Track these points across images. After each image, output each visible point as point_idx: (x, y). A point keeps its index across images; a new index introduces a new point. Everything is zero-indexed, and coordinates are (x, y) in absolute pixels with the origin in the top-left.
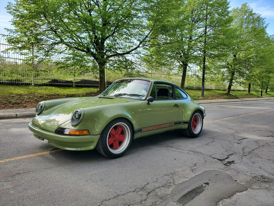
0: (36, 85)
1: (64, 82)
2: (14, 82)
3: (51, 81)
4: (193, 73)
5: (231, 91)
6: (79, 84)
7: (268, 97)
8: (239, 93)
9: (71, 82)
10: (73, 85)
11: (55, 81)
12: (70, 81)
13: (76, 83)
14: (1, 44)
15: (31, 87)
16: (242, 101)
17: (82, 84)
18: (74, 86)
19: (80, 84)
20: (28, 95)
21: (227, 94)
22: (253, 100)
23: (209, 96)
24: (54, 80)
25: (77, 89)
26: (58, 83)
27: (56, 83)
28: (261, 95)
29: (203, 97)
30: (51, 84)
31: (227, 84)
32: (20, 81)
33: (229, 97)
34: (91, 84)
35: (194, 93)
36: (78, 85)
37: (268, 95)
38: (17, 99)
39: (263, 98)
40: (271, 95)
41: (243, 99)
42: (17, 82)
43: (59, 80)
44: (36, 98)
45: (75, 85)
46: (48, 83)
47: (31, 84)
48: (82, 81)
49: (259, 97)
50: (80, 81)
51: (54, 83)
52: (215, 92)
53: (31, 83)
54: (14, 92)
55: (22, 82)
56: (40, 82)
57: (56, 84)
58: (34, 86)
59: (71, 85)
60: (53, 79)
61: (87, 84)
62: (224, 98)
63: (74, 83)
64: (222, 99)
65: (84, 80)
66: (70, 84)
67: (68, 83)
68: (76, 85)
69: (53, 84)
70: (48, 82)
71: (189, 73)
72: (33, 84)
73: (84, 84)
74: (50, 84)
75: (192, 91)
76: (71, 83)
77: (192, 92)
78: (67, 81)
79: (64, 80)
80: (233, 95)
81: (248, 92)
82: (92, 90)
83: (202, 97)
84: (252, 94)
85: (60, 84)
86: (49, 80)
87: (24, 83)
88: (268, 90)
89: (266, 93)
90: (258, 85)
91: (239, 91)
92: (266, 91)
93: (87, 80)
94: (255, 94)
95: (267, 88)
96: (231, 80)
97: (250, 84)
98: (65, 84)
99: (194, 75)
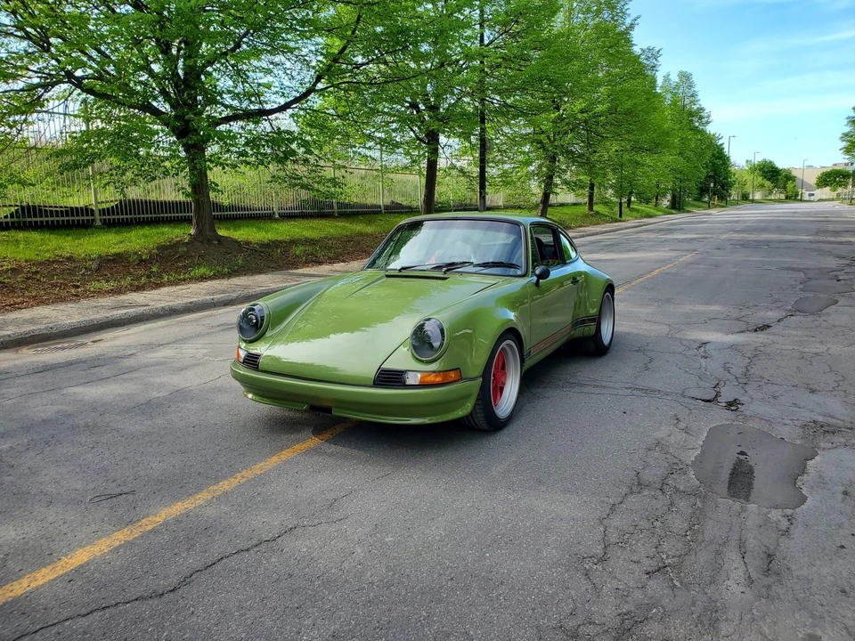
1: (62, 211)
3: (17, 211)
4: (449, 162)
6: (113, 214)
7: (636, 218)
8: (566, 214)
9: (87, 211)
10: (93, 220)
11: (28, 210)
12: (81, 208)
13: (103, 212)
16: (583, 236)
17: (125, 217)
18: (98, 223)
19: (118, 214)
22: (606, 232)
24: (28, 206)
26: (41, 216)
27: (35, 216)
28: (621, 216)
30: (19, 222)
31: (536, 188)
34: (151, 213)
36: (109, 220)
37: (634, 214)
39: (624, 222)
40: (642, 211)
41: (582, 229)
43: (45, 206)
45: (101, 220)
46: (8, 220)
48: (121, 204)
49: (616, 221)
50: (117, 205)
51: (29, 216)
57: (36, 222)
59: (88, 220)
60: (24, 204)
61: (139, 214)
63: (97, 213)
65: (129, 201)
66: (86, 218)
67: (78, 215)
68: (105, 220)
69: (25, 223)
70: (6, 217)
71: (442, 163)
73: (129, 216)
74: (12, 222)
76: (87, 215)
78: (72, 208)
79: (61, 207)
80: (556, 218)
81: (586, 207)
84: (597, 213)
85: (50, 219)
86: (13, 209)
88: (633, 199)
89: (629, 206)
90: (611, 187)
91: (562, 205)
92: (629, 202)
93: (138, 200)
94: (607, 214)
95: (631, 193)
96: (550, 177)
97: (592, 186)
98: (65, 218)
99: (453, 167)
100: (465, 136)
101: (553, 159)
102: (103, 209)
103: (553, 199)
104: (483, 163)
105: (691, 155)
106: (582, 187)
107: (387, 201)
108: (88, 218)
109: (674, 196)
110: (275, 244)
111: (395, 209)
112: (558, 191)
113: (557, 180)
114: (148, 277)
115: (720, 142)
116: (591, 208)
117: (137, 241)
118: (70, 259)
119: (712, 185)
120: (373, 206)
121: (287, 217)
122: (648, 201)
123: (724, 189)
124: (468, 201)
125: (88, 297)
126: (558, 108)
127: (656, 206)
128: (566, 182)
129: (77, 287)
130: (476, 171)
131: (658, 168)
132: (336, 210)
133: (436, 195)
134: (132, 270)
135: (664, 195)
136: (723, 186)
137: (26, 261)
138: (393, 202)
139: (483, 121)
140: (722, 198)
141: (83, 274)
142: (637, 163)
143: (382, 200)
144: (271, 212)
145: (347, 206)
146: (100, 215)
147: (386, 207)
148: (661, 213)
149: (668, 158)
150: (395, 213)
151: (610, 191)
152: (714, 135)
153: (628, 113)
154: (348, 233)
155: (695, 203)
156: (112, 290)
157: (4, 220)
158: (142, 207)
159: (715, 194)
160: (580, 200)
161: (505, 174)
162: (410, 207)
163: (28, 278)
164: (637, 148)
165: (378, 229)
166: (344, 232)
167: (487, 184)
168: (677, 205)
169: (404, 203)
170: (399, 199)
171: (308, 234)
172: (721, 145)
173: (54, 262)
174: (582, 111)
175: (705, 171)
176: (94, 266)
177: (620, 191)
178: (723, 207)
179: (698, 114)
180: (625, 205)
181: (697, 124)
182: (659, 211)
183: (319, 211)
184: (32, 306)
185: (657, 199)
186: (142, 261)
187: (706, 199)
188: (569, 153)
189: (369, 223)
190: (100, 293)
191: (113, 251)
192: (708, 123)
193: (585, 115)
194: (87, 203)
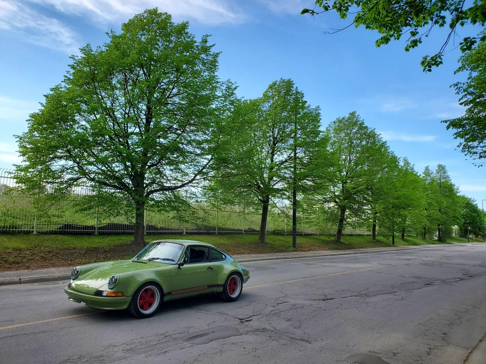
0: (40, 233)
2: (8, 230)
3: (63, 226)
5: (342, 237)
6: (104, 230)
8: (357, 240)
9: (93, 227)
10: (94, 232)
11: (67, 226)
12: (90, 226)
13: (99, 228)
14: (1, 177)
15: (32, 237)
17: (109, 231)
18: (96, 233)
19: (106, 230)
20: (31, 250)
21: (336, 241)
23: (305, 245)
24: (68, 224)
26: (72, 229)
27: (70, 229)
28: (393, 243)
29: (294, 247)
30: (62, 232)
32: (16, 228)
33: (339, 247)
36: (102, 232)
37: (405, 243)
38: (16, 256)
39: (396, 246)
42: (11, 230)
43: (75, 225)
44: (42, 254)
46: (58, 230)
47: (33, 232)
48: (108, 225)
49: (389, 246)
50: (106, 226)
51: (67, 229)
53: (33, 230)
54: (9, 246)
55: (19, 230)
56: (46, 229)
57: (70, 231)
58: (37, 235)
59: (92, 232)
60: (66, 223)
61: (116, 230)
62: (330, 249)
63: (96, 229)
64: (326, 250)
65: (112, 224)
66: (91, 231)
67: (88, 229)
68: (99, 232)
69: (65, 231)
70: (58, 229)
72: (35, 233)
73: (111, 231)
74: (60, 231)
75: (281, 238)
76: (92, 229)
77: (280, 240)
78: (86, 226)
79: (82, 225)
80: (346, 242)
81: (371, 237)
82: (123, 241)
83: (292, 248)
84: (378, 241)
85: (75, 230)
86: (59, 226)
87: (21, 231)
92: (403, 235)
93: (116, 224)
94: (385, 241)
98: (82, 230)
109: (439, 234)
111: (251, 232)
114: (105, 259)
116: (374, 238)
117: (107, 242)
118: (74, 248)
119: (469, 228)
120: (238, 230)
121: (190, 234)
132: (216, 231)
134: (99, 255)
138: (250, 228)
143: (243, 227)
144: (182, 231)
146: (98, 230)
147: (245, 231)
150: (250, 234)
157: (56, 230)
158: (118, 227)
159: (474, 234)
168: (441, 239)
169: (257, 229)
170: (254, 227)
178: (481, 242)
182: (425, 241)
183: (206, 231)
186: (105, 251)
191: (94, 246)
194: (93, 224)
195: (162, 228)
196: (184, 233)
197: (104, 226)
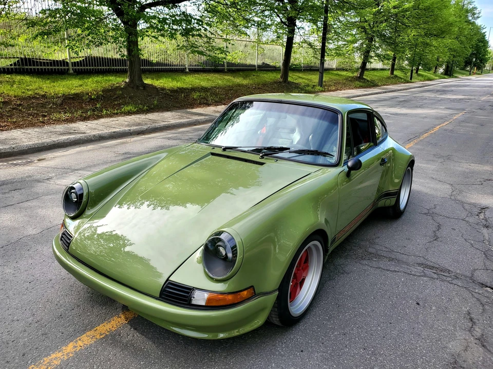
1: (47, 63)
3: (18, 61)
4: (302, 39)
5: (366, 72)
6: (81, 66)
7: (421, 81)
8: (376, 76)
9: (63, 63)
10: (68, 69)
11: (26, 61)
12: (60, 61)
13: (74, 64)
17: (89, 68)
18: (71, 71)
19: (84, 66)
21: (359, 77)
22: (398, 90)
23: (330, 83)
24: (25, 58)
25: (80, 79)
26: (34, 65)
27: (30, 65)
28: (411, 79)
29: (321, 86)
30: (20, 69)
31: (358, 58)
33: (364, 84)
34: (106, 66)
35: (303, 78)
36: (79, 69)
37: (420, 78)
39: (413, 83)
40: (426, 76)
41: (385, 86)
43: (37, 59)
45: (73, 69)
46: (13, 67)
48: (86, 59)
49: (408, 82)
50: (83, 60)
51: (26, 65)
52: (339, 75)
57: (31, 69)
59: (65, 69)
60: (23, 57)
61: (98, 66)
62: (356, 88)
63: (70, 65)
64: (353, 89)
65: (92, 57)
66: (63, 68)
67: (58, 66)
68: (76, 69)
69: (23, 69)
70: (11, 65)
71: (297, 39)
74: (16, 69)
75: (301, 75)
76: (64, 66)
77: (300, 77)
78: (54, 61)
79: (47, 60)
80: (368, 79)
81: (389, 72)
82: (113, 82)
83: (319, 88)
84: (396, 76)
85: (39, 67)
86: (14, 60)
88: (420, 67)
89: (417, 72)
90: (407, 59)
91: (374, 69)
92: (418, 70)
93: (97, 57)
94: (402, 77)
95: (419, 64)
96: (368, 52)
97: (394, 59)
98: (50, 67)
99: (305, 42)
100: (314, 22)
101: (371, 40)
102: (75, 62)
103: (368, 66)
104: (324, 40)
105: (463, 39)
106: (389, 59)
107: (260, 62)
108: (64, 68)
109: (447, 67)
110: (181, 90)
111: (265, 68)
112: (372, 60)
113: (372, 54)
114: (94, 111)
115: (483, 31)
116: (392, 73)
117: (92, 85)
118: (44, 96)
119: (474, 60)
120: (251, 66)
121: (194, 71)
122: (429, 70)
123: (481, 63)
124: (313, 64)
125: (50, 123)
126: (378, 5)
127: (434, 73)
128: (378, 56)
129: (45, 116)
130: (318, 45)
131: (441, 48)
132: (226, 67)
133: (292, 60)
134: (84, 105)
135: (441, 66)
136: (481, 61)
137: (15, 97)
138: (263, 63)
139: (326, 11)
140: (479, 68)
141: (51, 108)
142: (427, 44)
143: (256, 62)
144: (184, 67)
145: (234, 65)
146: (72, 66)
147: (259, 66)
148: (437, 78)
149: (448, 41)
150: (264, 70)
151: (406, 62)
152: (480, 26)
153: (427, 9)
154: (231, 84)
155: (460, 71)
156: (67, 119)
157: (10, 67)
158: (100, 62)
159: (475, 66)
160: (385, 67)
161: (338, 48)
162: (275, 67)
163: (13, 109)
164: (428, 34)
165: (251, 82)
166: (228, 84)
167: (326, 54)
168: (449, 73)
169: (272, 64)
170: (268, 62)
171: (204, 84)
172: (484, 33)
173: (33, 98)
174: (394, 7)
175: (471, 50)
176: (59, 102)
177: (412, 62)
178: (479, 74)
179: (472, 11)
180: (414, 71)
181: (470, 18)
182: (436, 76)
183: (215, 67)
184: (11, 129)
185: (436, 68)
186: (92, 99)
187: (468, 69)
188: (382, 36)
189: (245, 77)
190: (59, 121)
191: (73, 92)
192: (478, 17)
193: (396, 10)
194: (63, 58)
195: (158, 64)
196: (187, 70)
197: (81, 61)
